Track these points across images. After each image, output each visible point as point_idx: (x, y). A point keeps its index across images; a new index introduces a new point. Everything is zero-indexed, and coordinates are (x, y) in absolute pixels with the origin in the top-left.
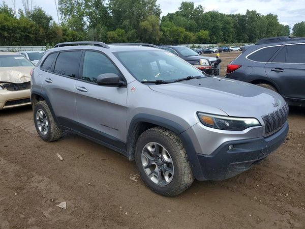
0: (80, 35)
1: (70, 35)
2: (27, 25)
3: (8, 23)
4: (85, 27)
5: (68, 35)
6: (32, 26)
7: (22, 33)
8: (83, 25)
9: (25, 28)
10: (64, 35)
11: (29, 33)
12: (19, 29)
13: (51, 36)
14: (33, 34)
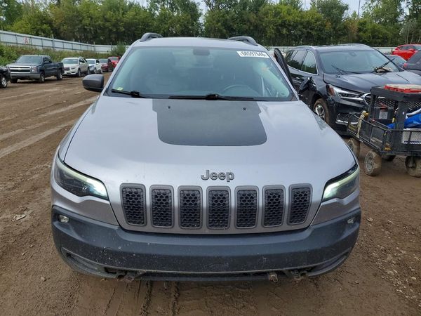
0: (385, 31)
1: (369, 31)
2: (312, 18)
3: (290, 18)
4: (402, 18)
5: (366, 30)
6: (317, 20)
7: (304, 30)
8: (397, 15)
9: (308, 23)
10: (360, 30)
11: (311, 29)
12: (301, 24)
13: (340, 32)
14: (316, 30)
